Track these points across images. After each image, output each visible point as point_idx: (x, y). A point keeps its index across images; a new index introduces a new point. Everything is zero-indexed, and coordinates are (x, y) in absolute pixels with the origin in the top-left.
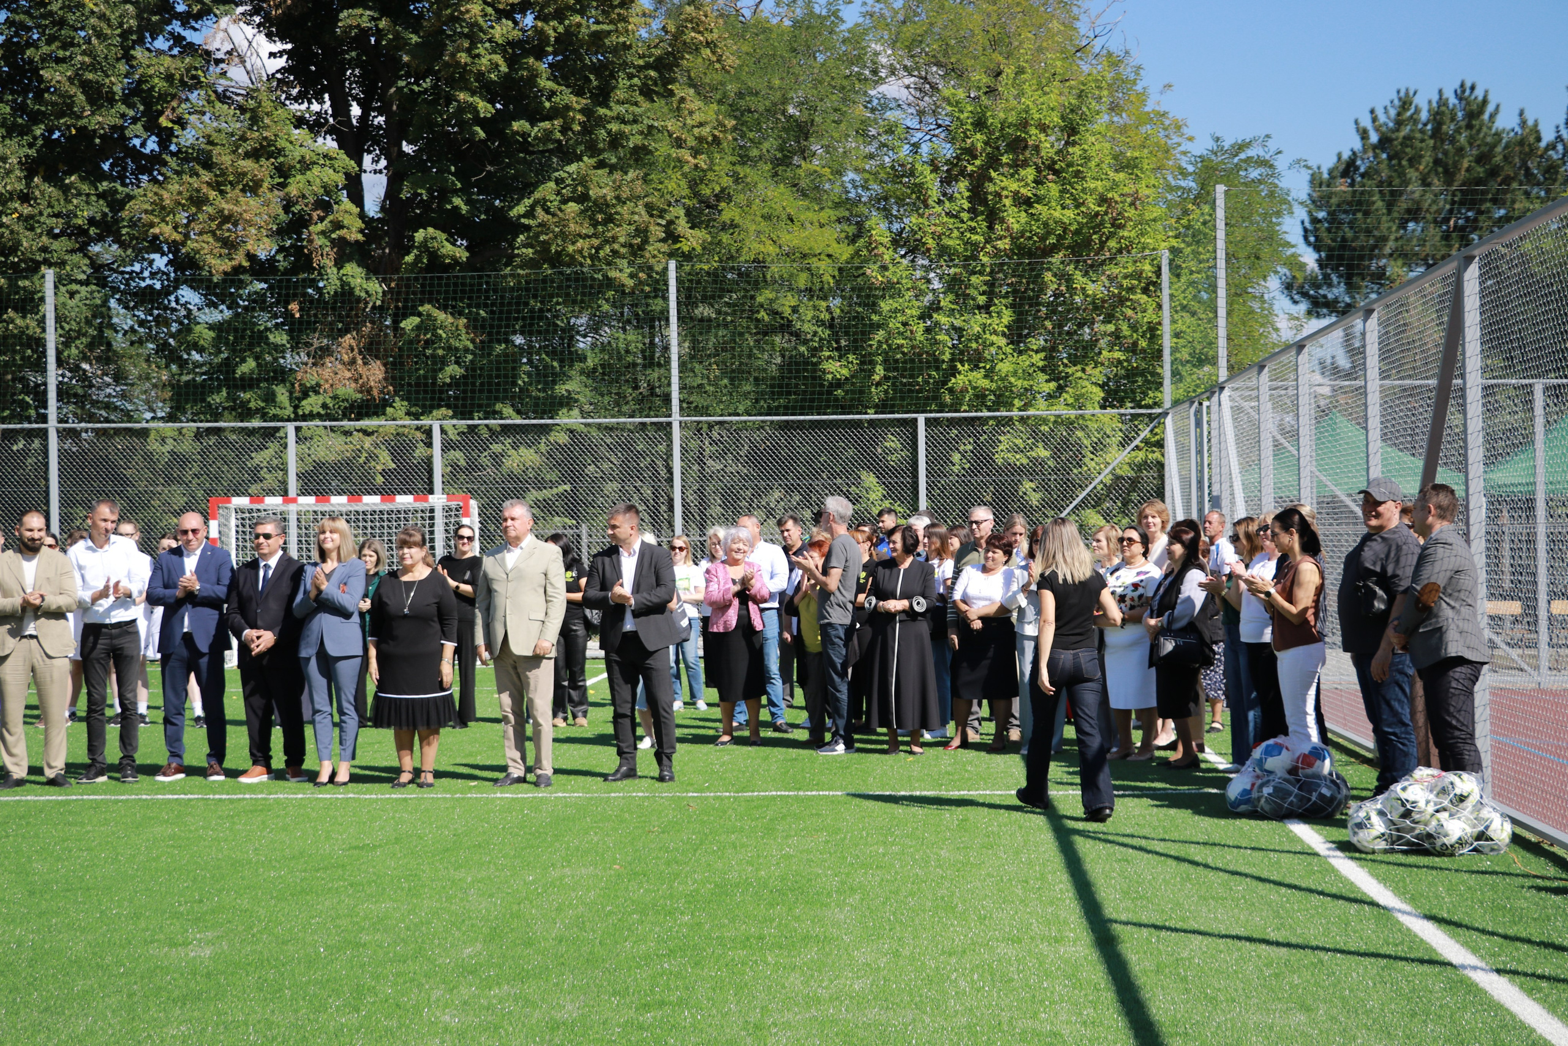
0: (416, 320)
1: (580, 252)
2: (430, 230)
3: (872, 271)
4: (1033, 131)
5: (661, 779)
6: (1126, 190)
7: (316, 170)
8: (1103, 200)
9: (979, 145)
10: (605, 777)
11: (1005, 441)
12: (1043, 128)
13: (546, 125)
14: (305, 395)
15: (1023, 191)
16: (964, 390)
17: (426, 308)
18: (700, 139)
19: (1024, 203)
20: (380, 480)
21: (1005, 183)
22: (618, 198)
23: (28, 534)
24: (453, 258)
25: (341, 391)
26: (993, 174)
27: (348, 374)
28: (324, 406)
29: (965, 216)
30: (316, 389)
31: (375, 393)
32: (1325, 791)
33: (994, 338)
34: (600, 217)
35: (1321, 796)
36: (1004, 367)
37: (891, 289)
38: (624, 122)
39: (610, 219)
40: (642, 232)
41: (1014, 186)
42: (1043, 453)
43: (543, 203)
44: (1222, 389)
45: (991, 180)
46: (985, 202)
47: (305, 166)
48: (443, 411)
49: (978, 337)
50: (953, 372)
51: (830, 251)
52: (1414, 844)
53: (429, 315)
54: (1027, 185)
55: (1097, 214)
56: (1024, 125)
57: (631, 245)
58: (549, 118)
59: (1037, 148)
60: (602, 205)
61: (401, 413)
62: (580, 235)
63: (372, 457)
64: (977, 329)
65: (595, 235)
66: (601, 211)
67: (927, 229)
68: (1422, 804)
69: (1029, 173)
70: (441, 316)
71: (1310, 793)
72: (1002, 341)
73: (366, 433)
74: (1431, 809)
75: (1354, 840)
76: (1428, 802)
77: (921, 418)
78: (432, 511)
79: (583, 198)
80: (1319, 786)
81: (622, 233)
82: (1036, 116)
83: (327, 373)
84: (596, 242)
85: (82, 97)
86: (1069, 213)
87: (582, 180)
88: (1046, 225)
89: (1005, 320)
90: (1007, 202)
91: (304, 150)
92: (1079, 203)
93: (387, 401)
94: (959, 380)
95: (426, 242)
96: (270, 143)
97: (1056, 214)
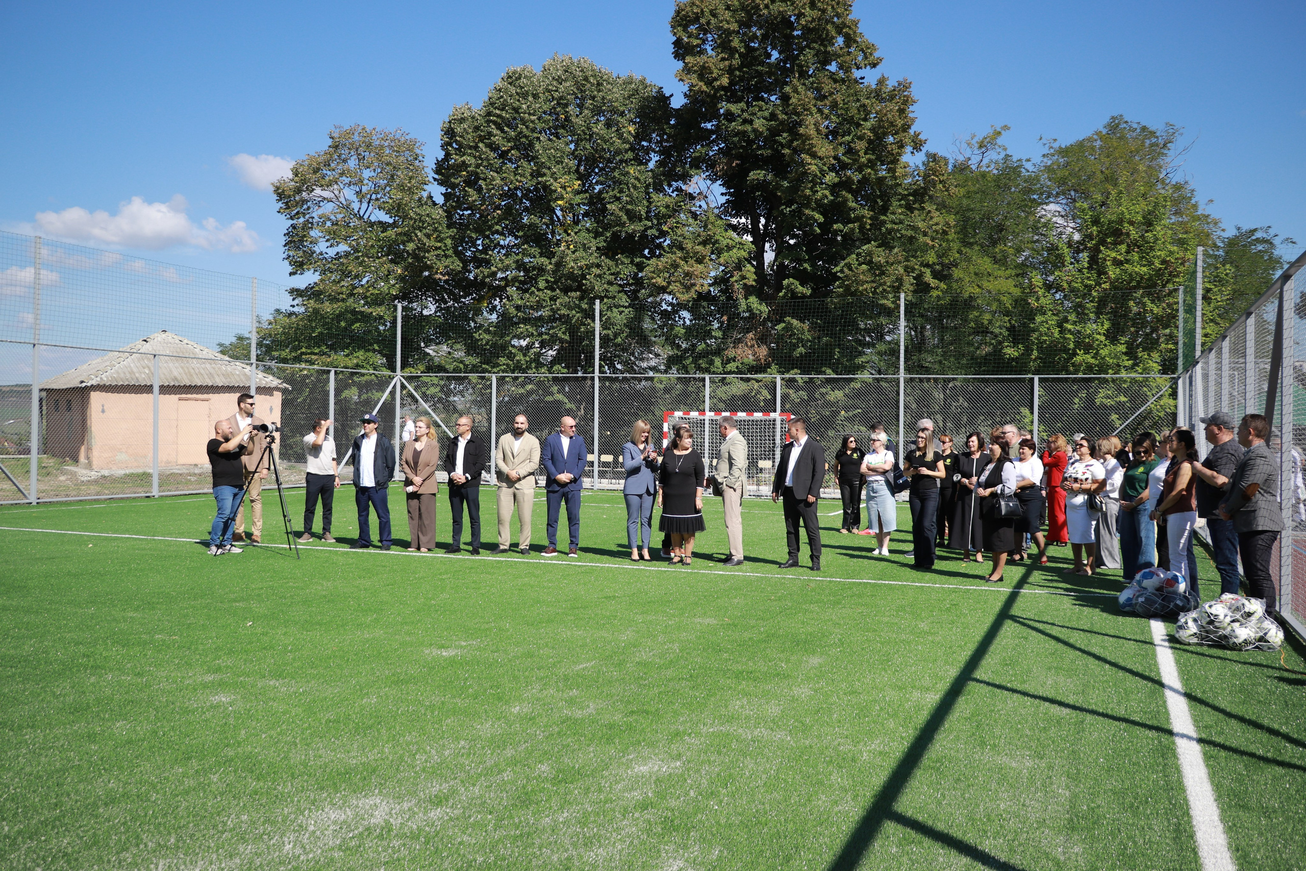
0: (783, 325)
1: (866, 290)
2: (791, 279)
3: (1032, 301)
4: (1126, 225)
5: (812, 569)
6: (1178, 256)
7: (735, 250)
8: (1164, 262)
9: (1095, 233)
10: (780, 564)
11: (1102, 393)
12: (1131, 223)
13: (851, 225)
14: (729, 361)
15: (1119, 257)
16: (1080, 365)
17: (788, 318)
18: (937, 231)
19: (1117, 263)
20: (762, 404)
21: (1109, 253)
22: (887, 262)
23: (516, 425)
24: (802, 293)
25: (746, 360)
26: (1102, 248)
27: (750, 352)
28: (737, 367)
29: (1085, 271)
30: (734, 359)
31: (763, 361)
32: (1178, 602)
33: (1098, 337)
34: (877, 272)
35: (1177, 605)
36: (1103, 352)
37: (1042, 311)
38: (896, 224)
39: (883, 273)
40: (900, 280)
41: (1114, 255)
42: (1123, 399)
43: (849, 266)
44: (1198, 362)
45: (1101, 251)
46: (1097, 263)
47: (729, 248)
48: (796, 370)
49: (1089, 336)
50: (1075, 354)
51: (1010, 291)
52: (1212, 640)
53: (789, 323)
54: (1121, 254)
55: (1160, 269)
56: (1121, 221)
57: (893, 287)
58: (854, 222)
59: (1128, 234)
60: (879, 266)
61: (774, 371)
62: (867, 282)
63: (758, 392)
64: (1089, 332)
65: (873, 282)
66: (878, 269)
67: (1065, 278)
68: (1221, 617)
69: (1123, 248)
70: (795, 322)
71: (1169, 602)
72: (1103, 338)
73: (757, 381)
74: (1228, 619)
75: (1177, 636)
76: (1226, 616)
79: (869, 263)
80: (1175, 599)
81: (888, 281)
82: (1128, 216)
83: (739, 351)
84: (874, 285)
85: (625, 217)
86: (1145, 269)
87: (870, 254)
88: (1131, 275)
89: (1106, 327)
90: (1108, 263)
91: (729, 240)
92: (1150, 263)
93: (768, 366)
94: (1078, 359)
95: (789, 286)
96: (711, 237)
97: (1137, 269)
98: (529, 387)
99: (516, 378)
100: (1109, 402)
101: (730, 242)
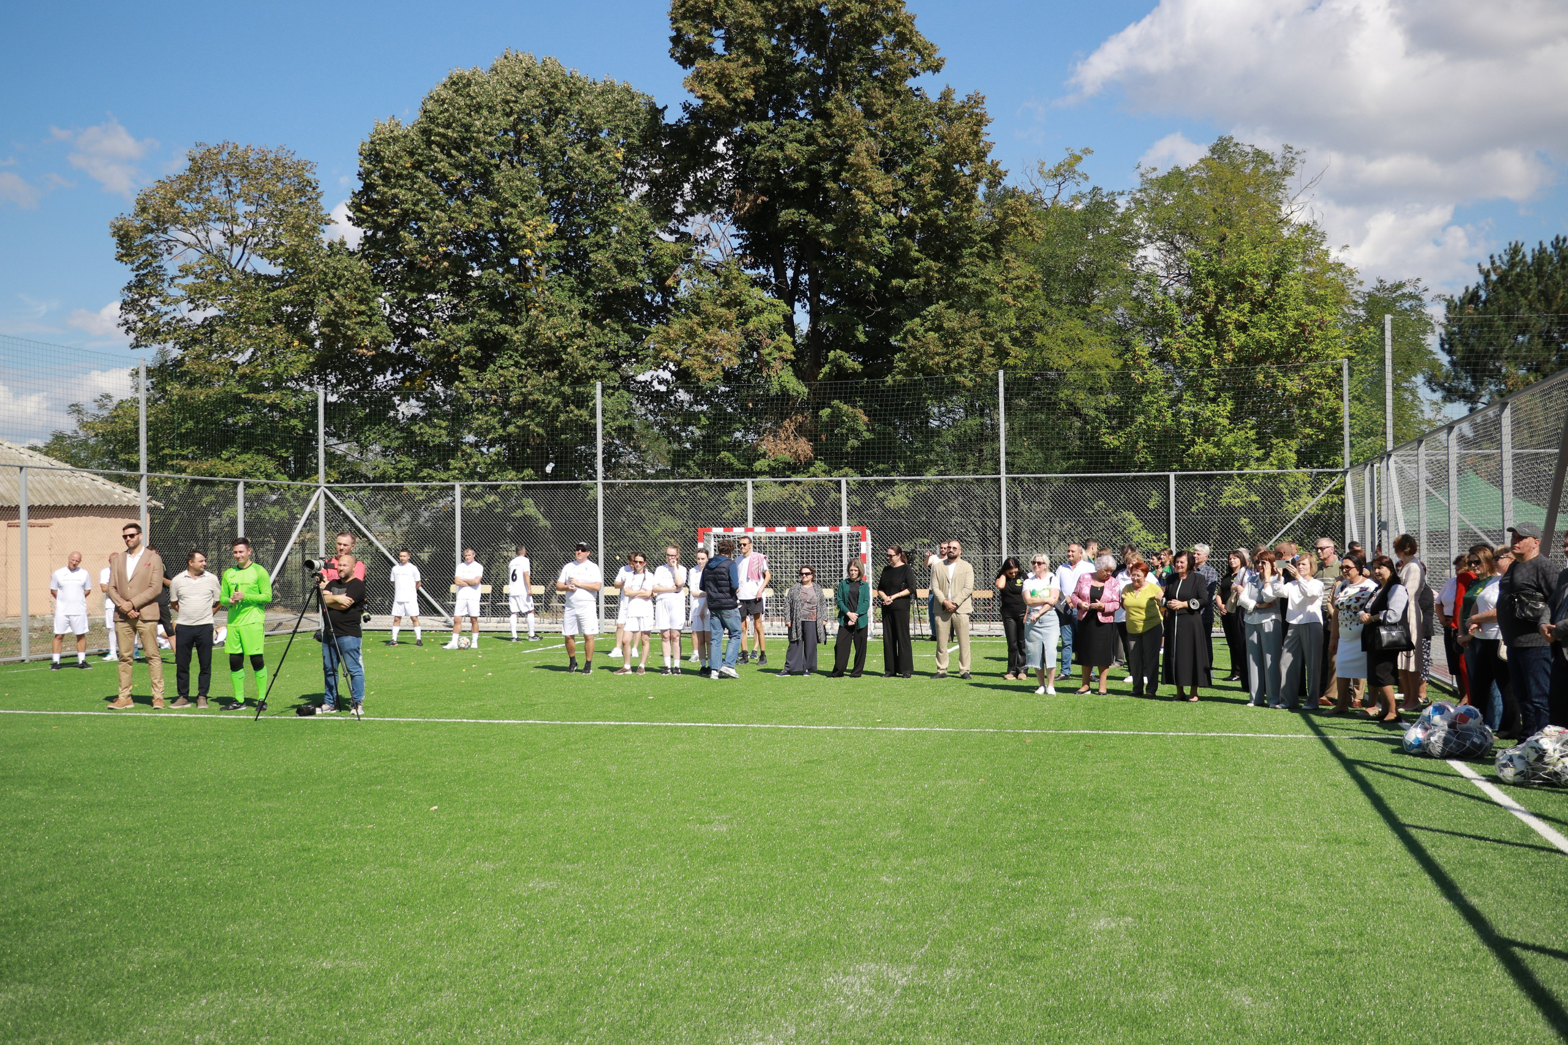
0: (828, 411)
1: (937, 364)
2: (838, 351)
3: (1135, 375)
4: (1250, 279)
6: (1315, 317)
7: (765, 314)
8: (1298, 324)
9: (1211, 288)
11: (1228, 491)
12: (1256, 276)
13: (914, 281)
15: (1241, 319)
16: (1200, 456)
17: (836, 402)
18: (1019, 287)
19: (1243, 327)
20: (807, 512)
21: (1229, 313)
22: (962, 328)
24: (853, 369)
25: (780, 457)
26: (1220, 308)
27: (784, 446)
28: (769, 467)
29: (1201, 337)
30: (764, 455)
31: (802, 458)
32: (1475, 740)
33: (1220, 420)
34: (950, 341)
35: (1473, 743)
36: (1228, 440)
37: (1149, 387)
38: (968, 277)
39: (957, 343)
40: (979, 351)
41: (1235, 316)
42: (1254, 498)
43: (912, 332)
44: (1389, 456)
45: (1219, 312)
46: (1215, 327)
47: (759, 311)
48: (848, 470)
49: (1209, 419)
50: (1192, 443)
51: (1107, 363)
52: (1544, 779)
53: (837, 407)
54: (1244, 315)
55: (1294, 334)
56: (1242, 274)
57: (971, 360)
58: (917, 277)
59: (1252, 290)
60: (952, 333)
61: (819, 471)
62: (937, 354)
63: (801, 499)
64: (1208, 414)
65: (946, 354)
66: (951, 337)
67: (1174, 346)
68: (1550, 751)
69: (1247, 306)
70: (845, 407)
72: (1226, 422)
73: (798, 483)
74: (1557, 755)
75: (1501, 775)
76: (1555, 750)
77: (1172, 475)
78: (841, 537)
79: (939, 328)
80: (1471, 736)
81: (966, 352)
82: (1251, 268)
83: (770, 445)
84: (948, 358)
85: (615, 270)
86: (1275, 334)
87: (938, 316)
88: (1258, 342)
89: (1229, 408)
90: (1231, 327)
91: (758, 301)
92: (1281, 327)
93: (810, 463)
94: (1196, 449)
95: (835, 359)
96: (737, 297)
97: (1266, 335)
98: (491, 498)
99: (473, 487)
100: (1237, 503)
101: (760, 303)
